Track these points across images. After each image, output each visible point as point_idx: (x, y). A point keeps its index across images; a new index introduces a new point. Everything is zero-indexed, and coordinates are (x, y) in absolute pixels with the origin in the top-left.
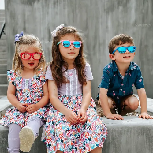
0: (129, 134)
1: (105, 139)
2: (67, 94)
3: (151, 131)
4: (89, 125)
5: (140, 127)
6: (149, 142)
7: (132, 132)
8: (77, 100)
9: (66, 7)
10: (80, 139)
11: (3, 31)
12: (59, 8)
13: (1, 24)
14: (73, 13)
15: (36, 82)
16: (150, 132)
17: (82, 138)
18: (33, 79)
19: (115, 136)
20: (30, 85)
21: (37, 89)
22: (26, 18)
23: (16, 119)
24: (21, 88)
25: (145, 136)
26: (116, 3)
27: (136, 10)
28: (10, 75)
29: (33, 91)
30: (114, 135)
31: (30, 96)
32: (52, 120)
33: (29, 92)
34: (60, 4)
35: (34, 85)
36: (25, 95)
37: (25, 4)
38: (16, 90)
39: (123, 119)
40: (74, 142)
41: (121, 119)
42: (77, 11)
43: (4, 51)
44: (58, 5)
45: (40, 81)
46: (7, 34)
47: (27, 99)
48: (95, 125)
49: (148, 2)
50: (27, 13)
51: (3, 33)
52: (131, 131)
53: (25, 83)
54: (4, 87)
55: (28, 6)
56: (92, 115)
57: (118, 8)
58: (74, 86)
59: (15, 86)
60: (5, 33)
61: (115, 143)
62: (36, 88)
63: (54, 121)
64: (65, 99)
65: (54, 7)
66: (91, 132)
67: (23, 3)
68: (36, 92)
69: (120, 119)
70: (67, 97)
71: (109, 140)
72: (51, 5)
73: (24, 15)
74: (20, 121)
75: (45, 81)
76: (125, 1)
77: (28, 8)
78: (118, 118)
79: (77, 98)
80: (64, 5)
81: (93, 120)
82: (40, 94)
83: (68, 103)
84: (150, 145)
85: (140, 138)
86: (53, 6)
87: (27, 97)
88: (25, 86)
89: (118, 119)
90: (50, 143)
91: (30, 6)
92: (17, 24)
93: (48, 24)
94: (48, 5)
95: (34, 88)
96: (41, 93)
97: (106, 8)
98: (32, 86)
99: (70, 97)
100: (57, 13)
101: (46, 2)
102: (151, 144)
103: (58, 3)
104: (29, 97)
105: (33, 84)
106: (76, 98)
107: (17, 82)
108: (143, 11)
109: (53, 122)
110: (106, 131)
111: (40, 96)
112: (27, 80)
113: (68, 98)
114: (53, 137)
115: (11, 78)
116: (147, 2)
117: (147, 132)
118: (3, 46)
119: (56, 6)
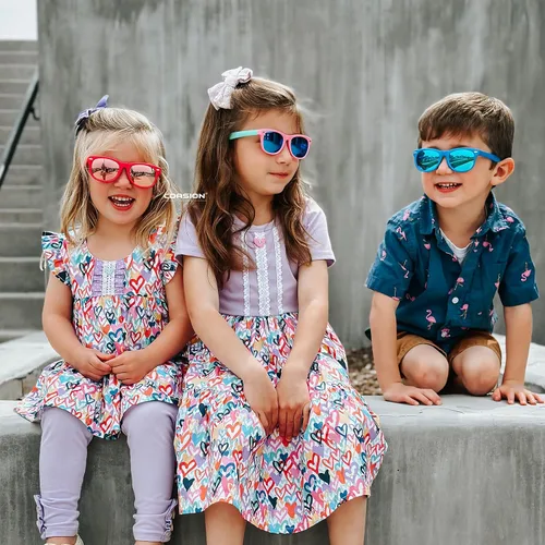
0: (460, 453)
1: (378, 467)
2: (247, 311)
3: (535, 442)
4: (316, 425)
5: (496, 428)
6: (529, 480)
7: (470, 446)
8: (282, 329)
9: (248, 28)
10: (286, 468)
11: (30, 109)
12: (222, 30)
13: (22, 88)
14: (272, 48)
15: (140, 270)
16: (530, 446)
17: (294, 466)
18: (129, 261)
19: (413, 458)
20: (122, 281)
21: (146, 296)
22: (111, 64)
23: (64, 396)
24: (90, 293)
25: (513, 460)
26: (418, 18)
27: (487, 43)
28: (49, 250)
29: (131, 301)
30: (408, 456)
31: (122, 319)
32: (201, 400)
33: (115, 305)
34: (226, 17)
35: (133, 284)
36: (102, 315)
37: (107, 17)
38: (72, 299)
39: (438, 402)
40: (261, 479)
41: (434, 404)
42: (286, 43)
43: (34, 182)
44: (218, 21)
45: (155, 269)
46: (43, 119)
47: (111, 330)
48: (337, 423)
49: (527, 14)
50: (114, 49)
51: (31, 116)
52: (466, 443)
53: (104, 275)
54: (31, 301)
55: (117, 23)
56: (327, 386)
57: (425, 34)
58: (273, 282)
59: (69, 286)
60: (37, 115)
61: (411, 483)
62: (143, 291)
63: (205, 402)
64: (243, 325)
65: (207, 27)
66: (327, 451)
67: (102, 12)
68: (142, 306)
69: (431, 403)
70: (249, 320)
71: (391, 471)
72: (196, 20)
73: (103, 54)
74: (80, 403)
75: (172, 269)
76: (449, 11)
77: (116, 29)
78: (422, 398)
79: (282, 324)
80: (241, 24)
81: (329, 404)
82: (156, 315)
83: (250, 340)
84: (529, 490)
85: (498, 465)
86: (202, 26)
87: (111, 321)
88: (104, 286)
89: (421, 403)
90: (190, 476)
91: (124, 25)
92: (79, 85)
93: (187, 86)
94: (187, 20)
95: (134, 291)
96: (159, 311)
97: (383, 33)
98: (128, 286)
99: (259, 322)
100: (215, 50)
101: (178, 12)
102: (533, 485)
103: (221, 15)
104: (117, 323)
105: (129, 279)
106: (280, 323)
107: (74, 273)
108: (511, 47)
109: (201, 405)
110: (378, 439)
111: (158, 321)
112: (109, 266)
113: (250, 325)
114: (201, 454)
115: (54, 258)
116: (524, 17)
117: (521, 447)
118: (30, 163)
119: (213, 23)
